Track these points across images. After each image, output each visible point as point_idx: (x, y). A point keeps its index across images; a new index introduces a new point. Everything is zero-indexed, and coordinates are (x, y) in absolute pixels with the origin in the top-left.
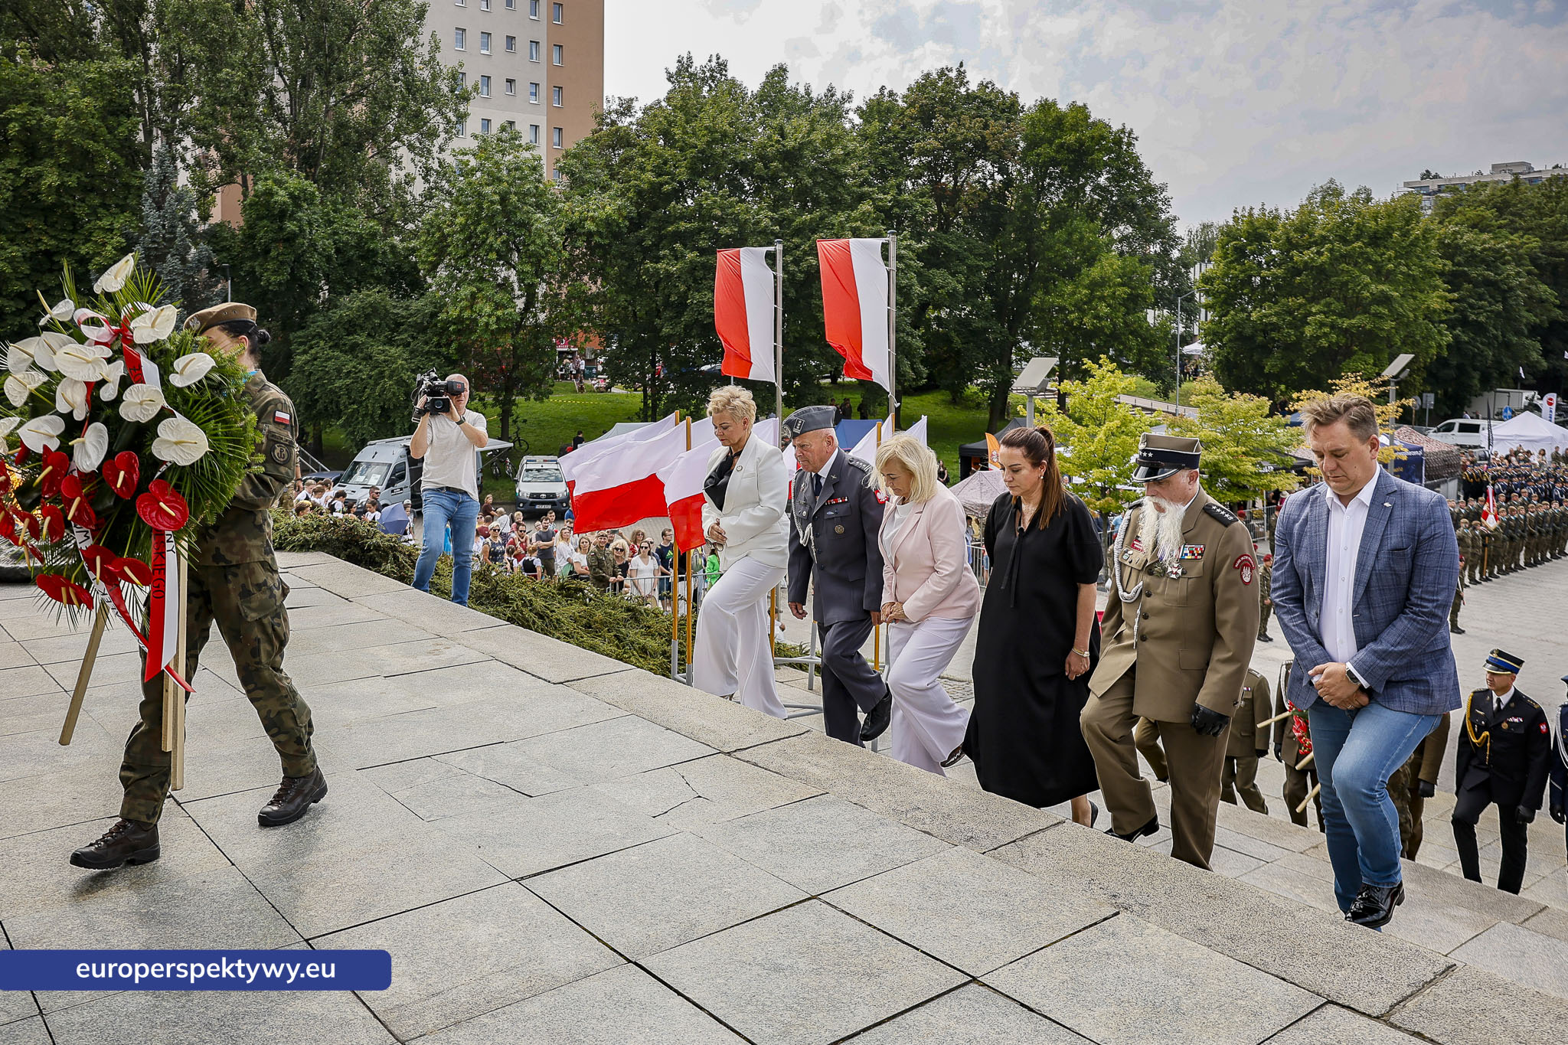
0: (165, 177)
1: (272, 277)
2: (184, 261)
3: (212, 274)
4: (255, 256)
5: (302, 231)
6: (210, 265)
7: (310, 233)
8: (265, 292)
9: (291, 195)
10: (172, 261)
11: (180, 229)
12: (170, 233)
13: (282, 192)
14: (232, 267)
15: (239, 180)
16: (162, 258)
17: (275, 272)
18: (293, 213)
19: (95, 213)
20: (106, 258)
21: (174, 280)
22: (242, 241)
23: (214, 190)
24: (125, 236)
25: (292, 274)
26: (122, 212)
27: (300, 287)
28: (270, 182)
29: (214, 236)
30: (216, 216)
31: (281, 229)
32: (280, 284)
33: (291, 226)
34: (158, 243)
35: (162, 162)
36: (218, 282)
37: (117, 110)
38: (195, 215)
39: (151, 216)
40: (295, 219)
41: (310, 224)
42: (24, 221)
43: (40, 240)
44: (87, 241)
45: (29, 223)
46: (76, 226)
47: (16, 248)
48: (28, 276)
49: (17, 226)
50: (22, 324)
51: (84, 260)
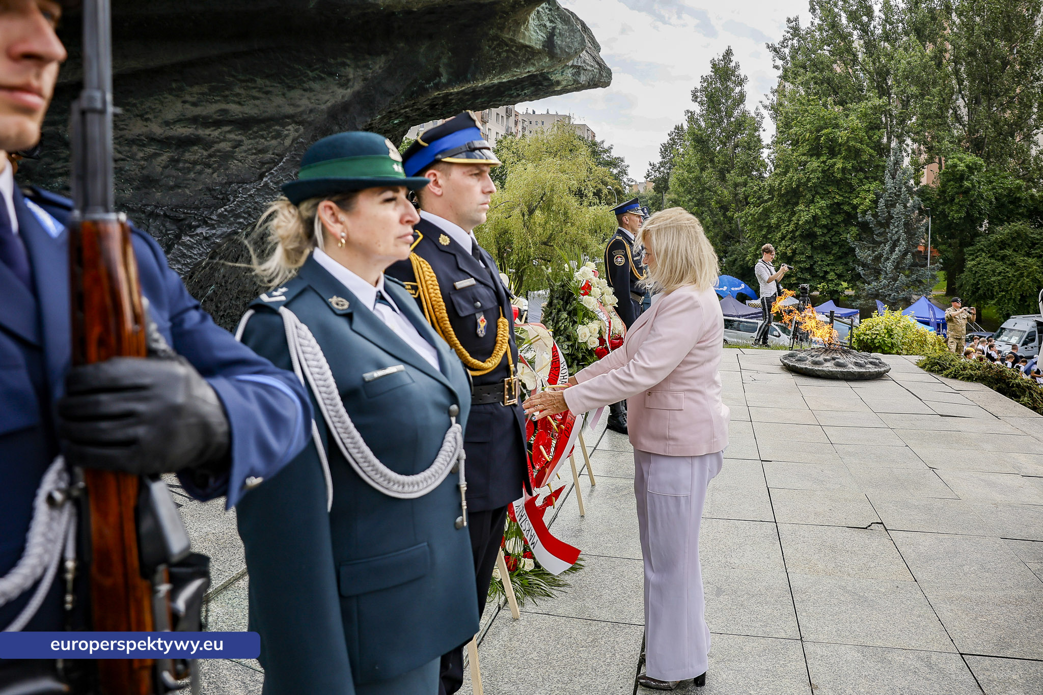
0: (897, 161)
1: (955, 214)
2: (905, 207)
3: (920, 214)
4: (945, 203)
5: (974, 186)
6: (920, 209)
7: (979, 188)
8: (951, 223)
9: (967, 166)
10: (899, 207)
11: (904, 189)
12: (898, 192)
13: (962, 165)
14: (932, 209)
15: (937, 160)
16: (894, 206)
17: (957, 212)
18: (968, 176)
19: (861, 181)
20: (866, 206)
21: (900, 217)
22: (938, 195)
23: (923, 167)
24: (876, 194)
25: (967, 212)
26: (875, 180)
27: (972, 220)
28: (955, 160)
29: (922, 193)
30: (924, 181)
31: (961, 186)
32: (960, 218)
33: (967, 184)
34: (892, 197)
35: (896, 153)
36: (923, 218)
37: (874, 127)
38: (912, 182)
39: (889, 182)
40: (970, 180)
41: (979, 183)
42: (828, 188)
43: (835, 197)
44: (857, 197)
45: (830, 189)
46: (852, 189)
47: (823, 202)
48: (829, 216)
49: (825, 190)
50: (825, 241)
51: (855, 207)
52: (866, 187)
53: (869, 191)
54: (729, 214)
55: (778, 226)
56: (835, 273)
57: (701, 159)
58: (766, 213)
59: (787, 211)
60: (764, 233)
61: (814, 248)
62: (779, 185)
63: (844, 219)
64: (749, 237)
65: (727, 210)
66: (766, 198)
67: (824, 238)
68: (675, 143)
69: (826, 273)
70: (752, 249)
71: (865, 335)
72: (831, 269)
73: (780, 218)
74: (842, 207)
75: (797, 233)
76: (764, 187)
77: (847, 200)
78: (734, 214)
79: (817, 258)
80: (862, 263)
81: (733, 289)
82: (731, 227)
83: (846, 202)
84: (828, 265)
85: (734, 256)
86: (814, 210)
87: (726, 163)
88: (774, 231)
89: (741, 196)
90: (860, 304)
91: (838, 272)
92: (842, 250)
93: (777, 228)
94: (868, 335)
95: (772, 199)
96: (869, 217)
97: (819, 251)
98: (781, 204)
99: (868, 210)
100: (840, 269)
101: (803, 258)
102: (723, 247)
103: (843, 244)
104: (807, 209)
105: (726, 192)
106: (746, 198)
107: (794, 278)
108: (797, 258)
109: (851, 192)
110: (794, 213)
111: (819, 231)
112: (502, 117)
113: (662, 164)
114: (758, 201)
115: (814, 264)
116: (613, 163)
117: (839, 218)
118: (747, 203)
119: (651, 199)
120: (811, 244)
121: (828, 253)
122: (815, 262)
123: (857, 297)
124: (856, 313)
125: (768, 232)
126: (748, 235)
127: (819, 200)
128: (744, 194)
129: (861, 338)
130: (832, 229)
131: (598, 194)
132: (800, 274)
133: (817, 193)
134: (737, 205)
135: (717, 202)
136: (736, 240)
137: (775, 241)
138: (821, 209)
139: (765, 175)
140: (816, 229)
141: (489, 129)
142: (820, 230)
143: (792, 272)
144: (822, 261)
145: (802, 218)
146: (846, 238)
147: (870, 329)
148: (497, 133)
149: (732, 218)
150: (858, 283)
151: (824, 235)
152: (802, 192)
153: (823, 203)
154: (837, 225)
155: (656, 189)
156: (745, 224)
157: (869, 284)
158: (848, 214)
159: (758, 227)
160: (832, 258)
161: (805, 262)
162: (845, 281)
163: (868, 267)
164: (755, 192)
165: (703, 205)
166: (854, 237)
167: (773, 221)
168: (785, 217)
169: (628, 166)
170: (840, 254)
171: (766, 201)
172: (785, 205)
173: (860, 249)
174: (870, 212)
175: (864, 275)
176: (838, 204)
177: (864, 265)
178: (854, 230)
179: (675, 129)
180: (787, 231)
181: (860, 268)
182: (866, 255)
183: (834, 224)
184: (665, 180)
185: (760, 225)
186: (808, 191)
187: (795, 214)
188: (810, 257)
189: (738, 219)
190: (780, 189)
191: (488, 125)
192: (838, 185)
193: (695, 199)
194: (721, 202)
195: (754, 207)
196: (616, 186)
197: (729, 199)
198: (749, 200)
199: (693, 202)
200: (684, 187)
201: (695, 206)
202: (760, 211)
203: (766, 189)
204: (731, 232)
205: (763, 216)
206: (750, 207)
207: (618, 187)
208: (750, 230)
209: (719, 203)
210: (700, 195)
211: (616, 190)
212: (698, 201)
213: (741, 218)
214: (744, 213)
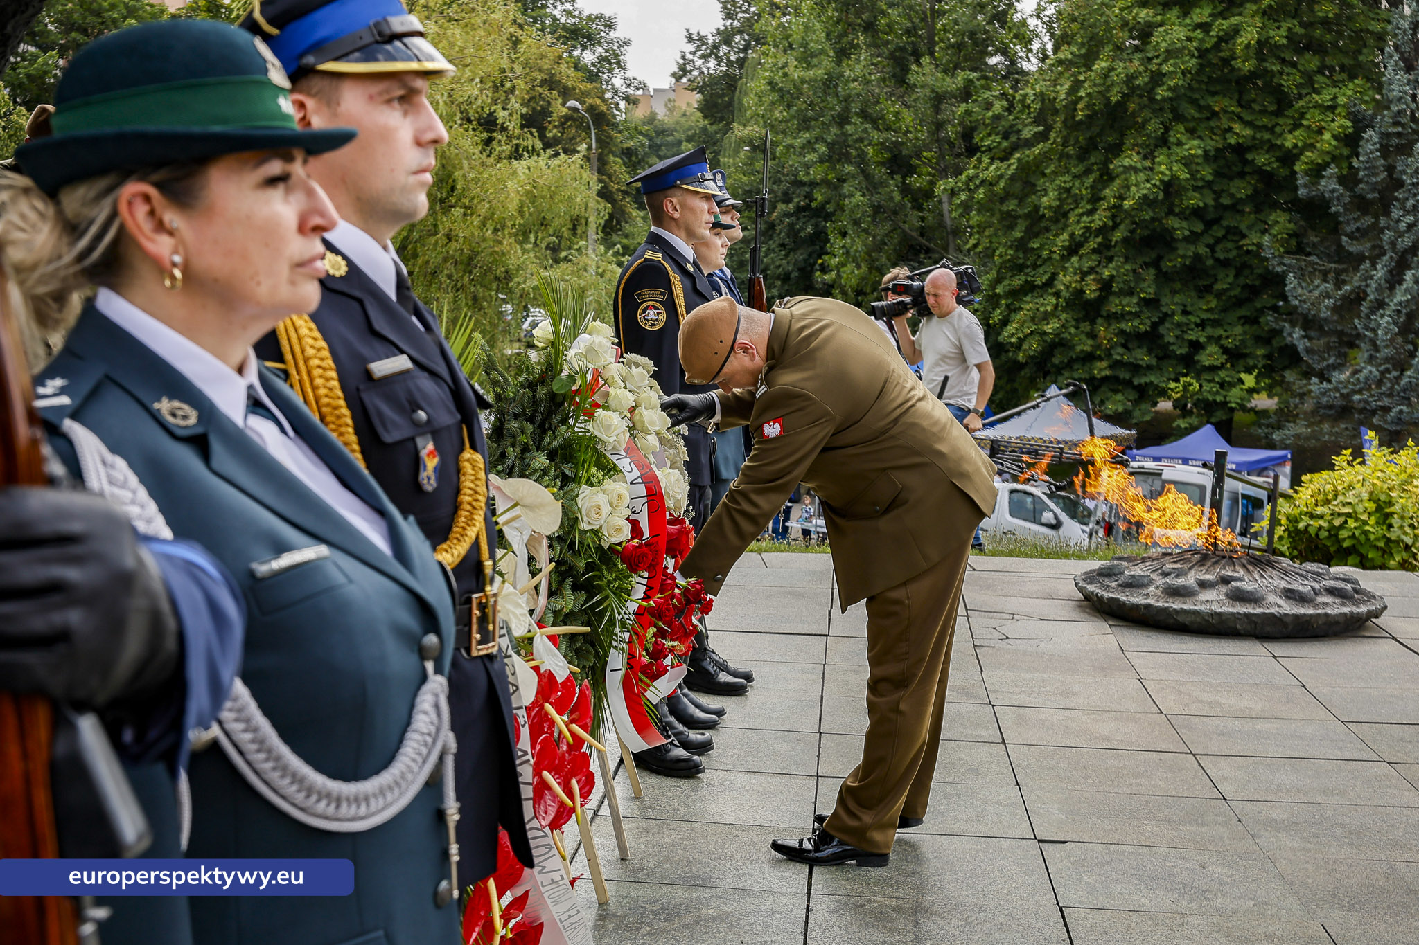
16: (1405, 150)
19: (1311, 81)
20: (1323, 152)
24: (1353, 117)
26: (1353, 77)
42: (1211, 101)
43: (1230, 129)
44: (1297, 126)
45: (1217, 103)
46: (1283, 102)
47: (1196, 142)
48: (1209, 184)
49: (1200, 108)
50: (1197, 257)
51: (1289, 158)
52: (1325, 97)
53: (1332, 108)
54: (916, 181)
55: (1060, 215)
56: (1222, 347)
57: (839, 23)
58: (1027, 179)
59: (1087, 172)
60: (1018, 234)
61: (1164, 278)
62: (1068, 94)
63: (1255, 190)
64: (975, 246)
65: (911, 170)
66: (1027, 133)
67: (1192, 248)
69: (1196, 346)
71: (1312, 516)
72: (1210, 338)
73: (1068, 190)
74: (1249, 157)
75: (1117, 236)
76: (1022, 101)
77: (1267, 136)
78: (932, 183)
79: (1171, 304)
80: (1305, 317)
82: (923, 219)
83: (1262, 142)
84: (1202, 325)
86: (1165, 166)
87: (909, 32)
88: (1048, 230)
89: (950, 131)
90: (1297, 436)
91: (1229, 343)
92: (1242, 281)
93: (1057, 221)
94: (1321, 517)
95: (1043, 137)
96: (1329, 184)
97: (1178, 286)
98: (1070, 150)
99: (1326, 165)
100: (1236, 334)
101: (1130, 304)
103: (1246, 262)
104: (1148, 164)
105: (908, 117)
106: (968, 134)
107: (1104, 364)
108: (1114, 305)
109: (1278, 113)
110: (1107, 177)
111: (1179, 227)
113: (725, 36)
114: (1005, 144)
115: (1162, 320)
117: (1241, 189)
118: (972, 150)
120: (1156, 264)
121: (1204, 291)
122: (1165, 317)
123: (1285, 415)
124: (1281, 461)
125: (1032, 233)
126: (972, 242)
127: (1184, 139)
128: (963, 124)
129: (1301, 525)
130: (1217, 221)
131: (535, 123)
132: (1120, 350)
133: (1179, 117)
134: (941, 156)
137: (1050, 258)
138: (1187, 162)
139: (1026, 67)
140: (1172, 222)
142: (1184, 224)
143: (1099, 347)
144: (1185, 313)
145: (1133, 189)
146: (1259, 246)
147: (1327, 502)
149: (928, 194)
150: (1290, 376)
151: (1193, 238)
152: (1134, 114)
153: (1193, 147)
154: (1235, 208)
155: (707, 109)
156: (966, 210)
157: (1323, 377)
158: (1267, 178)
159: (1002, 219)
160: (1213, 304)
161: (1136, 315)
162: (1248, 371)
163: (1321, 328)
164: (997, 118)
165: (846, 157)
166: (1282, 242)
167: (1048, 200)
168: (1082, 189)
169: (626, 42)
170: (1237, 291)
171: (1028, 144)
172: (1083, 155)
173: (1301, 277)
174: (1333, 170)
175: (1308, 351)
176: (1240, 150)
177: (1310, 324)
178: (1281, 222)
180: (1087, 229)
181: (1298, 333)
182: (1316, 293)
183: (1226, 208)
184: (732, 83)
185: (1008, 213)
186: (1154, 111)
187: (1112, 178)
188: (1148, 303)
189: (945, 198)
190: (1072, 107)
192: (1241, 93)
193: (819, 139)
194: (896, 144)
195: (992, 159)
196: (590, 101)
197: (917, 139)
198: (977, 139)
199: (815, 151)
200: (789, 106)
201: (821, 161)
202: (1010, 173)
203: (1029, 107)
204: (922, 235)
205: (1018, 186)
206: (980, 161)
207: (598, 101)
208: (979, 226)
209: (888, 149)
210: (834, 130)
211: (591, 109)
212: (831, 146)
213: (953, 193)
214: (963, 177)
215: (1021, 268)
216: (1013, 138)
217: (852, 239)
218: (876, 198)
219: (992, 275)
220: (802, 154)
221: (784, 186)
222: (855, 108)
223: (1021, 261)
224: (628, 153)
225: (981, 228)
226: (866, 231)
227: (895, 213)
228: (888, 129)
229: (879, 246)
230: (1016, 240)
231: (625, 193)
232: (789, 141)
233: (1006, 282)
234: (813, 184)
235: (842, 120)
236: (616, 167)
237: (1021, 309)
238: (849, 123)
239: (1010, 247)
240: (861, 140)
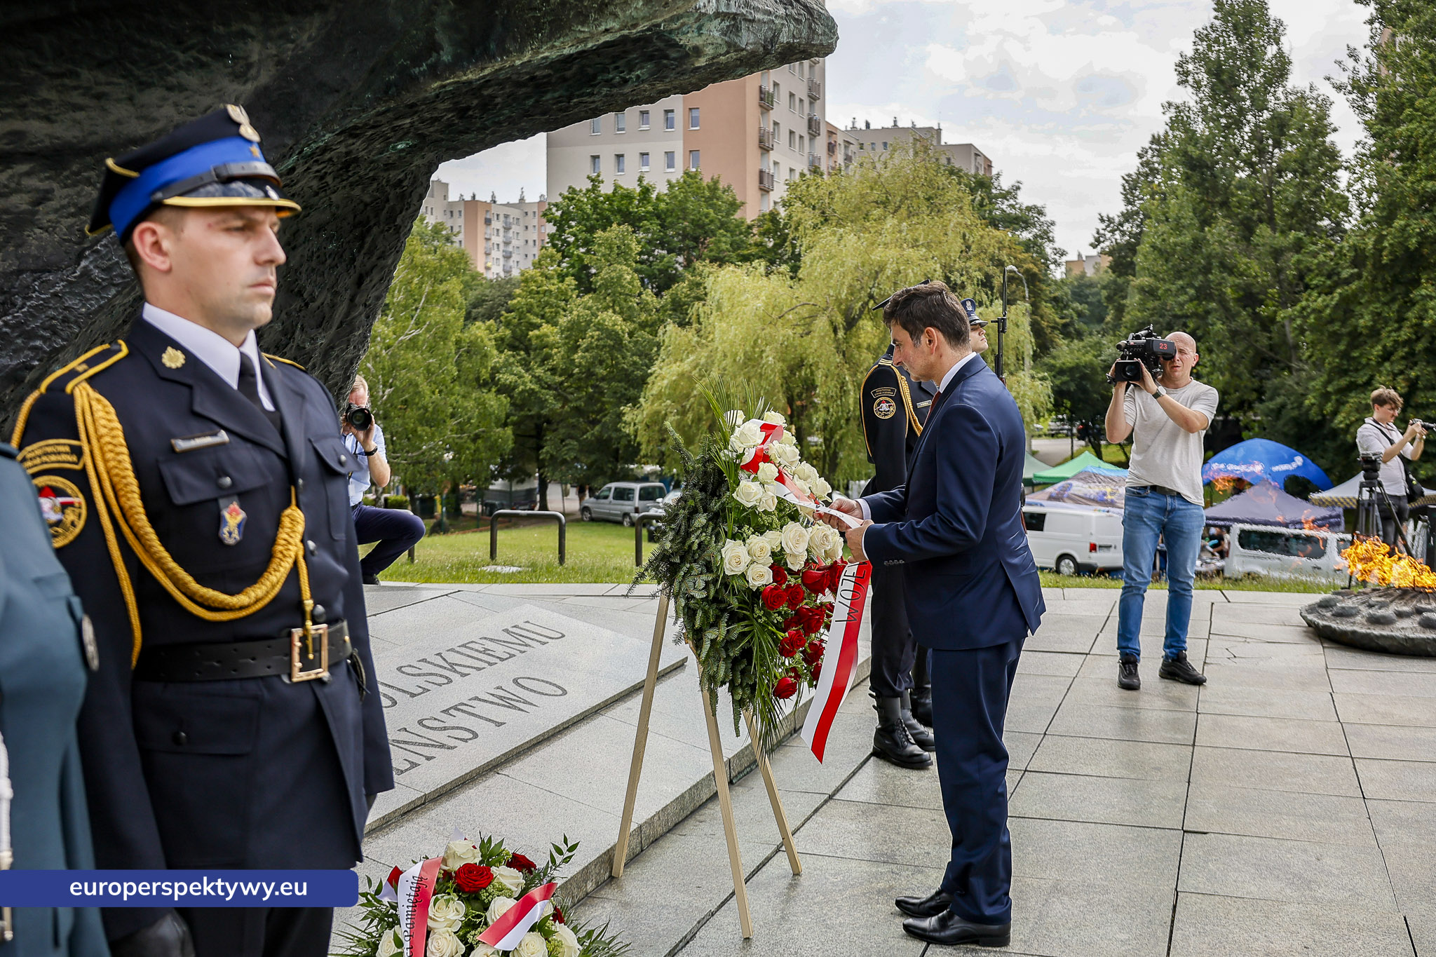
54: (1263, 311)
55: (1374, 332)
57: (1202, 200)
58: (1346, 308)
59: (1394, 300)
60: (1342, 347)
62: (1375, 245)
64: (1310, 357)
65: (1261, 303)
66: (1345, 274)
68: (1154, 172)
70: (1317, 384)
73: (1379, 314)
75: (1420, 346)
76: (1342, 251)
78: (1275, 312)
81: (1276, 469)
85: (1279, 400)
87: (1254, 206)
88: (1365, 343)
89: (1291, 273)
93: (1373, 337)
95: (1358, 276)
98: (1379, 285)
102: (1253, 383)
105: (1255, 268)
106: (1301, 277)
110: (1410, 304)
112: (801, 137)
113: (1127, 217)
114: (1329, 282)
116: (1020, 221)
118: (1307, 287)
119: (1104, 287)
125: (1353, 346)
126: (1308, 354)
128: (1297, 269)
131: (986, 283)
134: (1282, 293)
135: (1236, 287)
136: (1282, 365)
139: (1347, 226)
141: (776, 163)
148: (791, 170)
149: (1272, 320)
152: (1427, 257)
155: (1115, 267)
156: (1302, 331)
159: (1329, 337)
164: (1322, 264)
165: (1210, 297)
167: (1364, 321)
168: (1390, 312)
169: (1053, 224)
171: (1347, 282)
172: (1390, 287)
179: (1152, 143)
180: (1396, 342)
184: (1131, 248)
185: (1334, 332)
187: (1414, 305)
189: (1286, 322)
190: (1378, 254)
191: (773, 156)
193: (1191, 285)
194: (1249, 286)
195: (1320, 294)
196: (1025, 266)
197: (1263, 281)
198: (1307, 280)
199: (1186, 293)
200: (1167, 261)
201: (1191, 300)
202: (1333, 303)
203: (1345, 255)
204: (1271, 350)
205: (1341, 313)
206: (1310, 295)
207: (1031, 266)
208: (1312, 342)
209: (1243, 290)
210: (1200, 277)
211: (1027, 272)
212: (1198, 290)
213: (1292, 320)
214: (1298, 307)
215: (1345, 372)
216: (1335, 278)
217: (1218, 355)
218: (1233, 325)
219: (1324, 378)
220: (1176, 296)
221: (1167, 319)
222: (1215, 263)
223: (1346, 367)
224: (1056, 300)
225: (1313, 344)
226: (1228, 349)
227: (1249, 334)
228: (1242, 274)
229: (1238, 359)
230: (1341, 351)
231: (1053, 328)
232: (1167, 286)
233: (1335, 383)
234: (1187, 317)
235: (1207, 270)
236: (1046, 310)
237: (1348, 402)
238: (1212, 274)
239: (1337, 357)
240: (1220, 284)
